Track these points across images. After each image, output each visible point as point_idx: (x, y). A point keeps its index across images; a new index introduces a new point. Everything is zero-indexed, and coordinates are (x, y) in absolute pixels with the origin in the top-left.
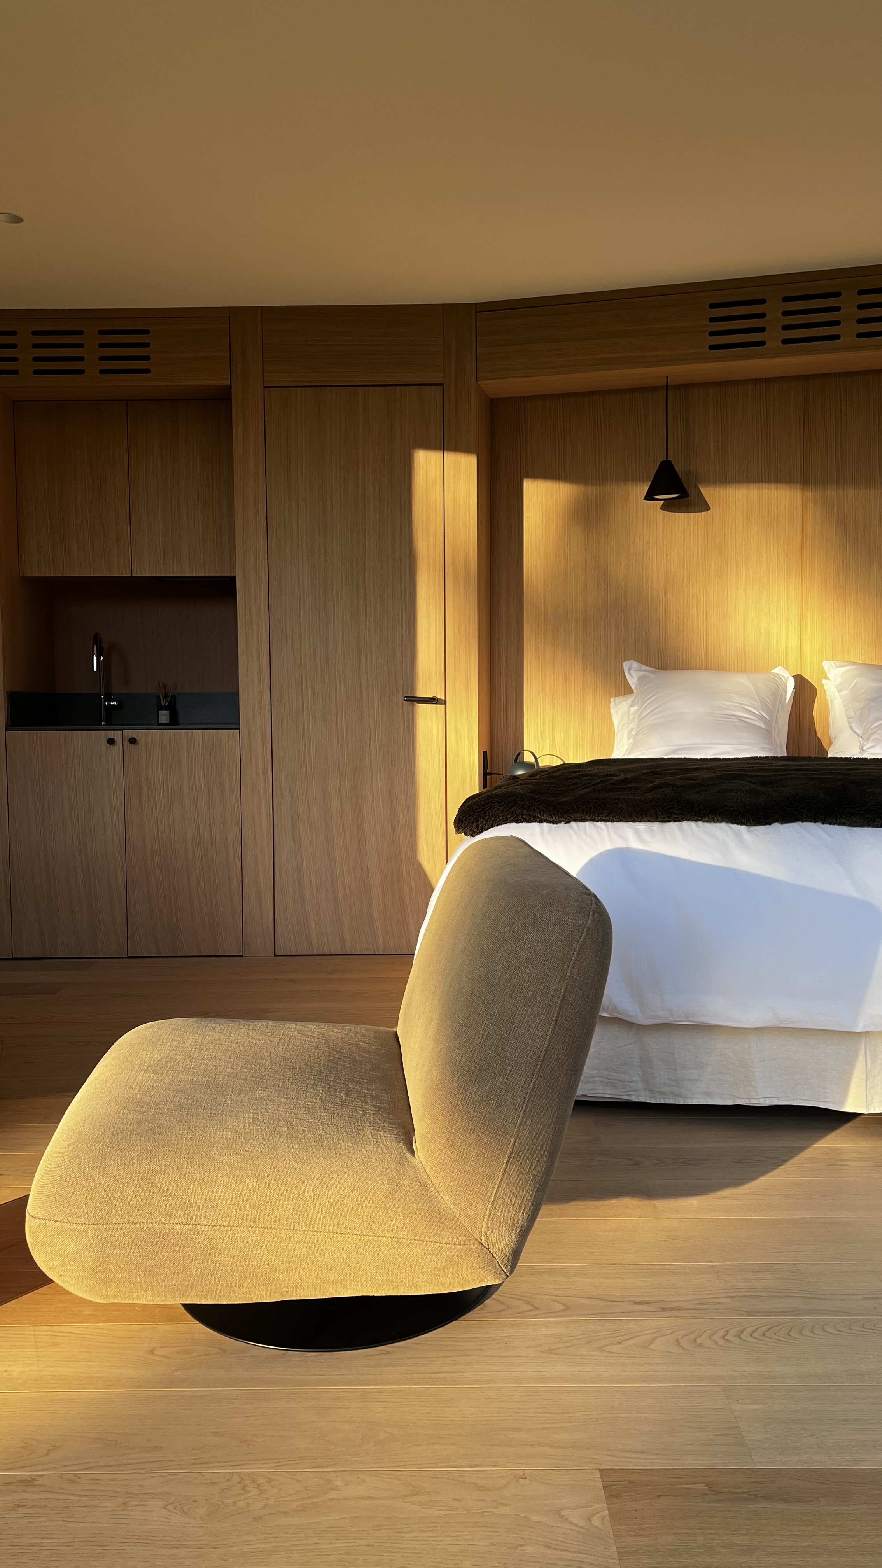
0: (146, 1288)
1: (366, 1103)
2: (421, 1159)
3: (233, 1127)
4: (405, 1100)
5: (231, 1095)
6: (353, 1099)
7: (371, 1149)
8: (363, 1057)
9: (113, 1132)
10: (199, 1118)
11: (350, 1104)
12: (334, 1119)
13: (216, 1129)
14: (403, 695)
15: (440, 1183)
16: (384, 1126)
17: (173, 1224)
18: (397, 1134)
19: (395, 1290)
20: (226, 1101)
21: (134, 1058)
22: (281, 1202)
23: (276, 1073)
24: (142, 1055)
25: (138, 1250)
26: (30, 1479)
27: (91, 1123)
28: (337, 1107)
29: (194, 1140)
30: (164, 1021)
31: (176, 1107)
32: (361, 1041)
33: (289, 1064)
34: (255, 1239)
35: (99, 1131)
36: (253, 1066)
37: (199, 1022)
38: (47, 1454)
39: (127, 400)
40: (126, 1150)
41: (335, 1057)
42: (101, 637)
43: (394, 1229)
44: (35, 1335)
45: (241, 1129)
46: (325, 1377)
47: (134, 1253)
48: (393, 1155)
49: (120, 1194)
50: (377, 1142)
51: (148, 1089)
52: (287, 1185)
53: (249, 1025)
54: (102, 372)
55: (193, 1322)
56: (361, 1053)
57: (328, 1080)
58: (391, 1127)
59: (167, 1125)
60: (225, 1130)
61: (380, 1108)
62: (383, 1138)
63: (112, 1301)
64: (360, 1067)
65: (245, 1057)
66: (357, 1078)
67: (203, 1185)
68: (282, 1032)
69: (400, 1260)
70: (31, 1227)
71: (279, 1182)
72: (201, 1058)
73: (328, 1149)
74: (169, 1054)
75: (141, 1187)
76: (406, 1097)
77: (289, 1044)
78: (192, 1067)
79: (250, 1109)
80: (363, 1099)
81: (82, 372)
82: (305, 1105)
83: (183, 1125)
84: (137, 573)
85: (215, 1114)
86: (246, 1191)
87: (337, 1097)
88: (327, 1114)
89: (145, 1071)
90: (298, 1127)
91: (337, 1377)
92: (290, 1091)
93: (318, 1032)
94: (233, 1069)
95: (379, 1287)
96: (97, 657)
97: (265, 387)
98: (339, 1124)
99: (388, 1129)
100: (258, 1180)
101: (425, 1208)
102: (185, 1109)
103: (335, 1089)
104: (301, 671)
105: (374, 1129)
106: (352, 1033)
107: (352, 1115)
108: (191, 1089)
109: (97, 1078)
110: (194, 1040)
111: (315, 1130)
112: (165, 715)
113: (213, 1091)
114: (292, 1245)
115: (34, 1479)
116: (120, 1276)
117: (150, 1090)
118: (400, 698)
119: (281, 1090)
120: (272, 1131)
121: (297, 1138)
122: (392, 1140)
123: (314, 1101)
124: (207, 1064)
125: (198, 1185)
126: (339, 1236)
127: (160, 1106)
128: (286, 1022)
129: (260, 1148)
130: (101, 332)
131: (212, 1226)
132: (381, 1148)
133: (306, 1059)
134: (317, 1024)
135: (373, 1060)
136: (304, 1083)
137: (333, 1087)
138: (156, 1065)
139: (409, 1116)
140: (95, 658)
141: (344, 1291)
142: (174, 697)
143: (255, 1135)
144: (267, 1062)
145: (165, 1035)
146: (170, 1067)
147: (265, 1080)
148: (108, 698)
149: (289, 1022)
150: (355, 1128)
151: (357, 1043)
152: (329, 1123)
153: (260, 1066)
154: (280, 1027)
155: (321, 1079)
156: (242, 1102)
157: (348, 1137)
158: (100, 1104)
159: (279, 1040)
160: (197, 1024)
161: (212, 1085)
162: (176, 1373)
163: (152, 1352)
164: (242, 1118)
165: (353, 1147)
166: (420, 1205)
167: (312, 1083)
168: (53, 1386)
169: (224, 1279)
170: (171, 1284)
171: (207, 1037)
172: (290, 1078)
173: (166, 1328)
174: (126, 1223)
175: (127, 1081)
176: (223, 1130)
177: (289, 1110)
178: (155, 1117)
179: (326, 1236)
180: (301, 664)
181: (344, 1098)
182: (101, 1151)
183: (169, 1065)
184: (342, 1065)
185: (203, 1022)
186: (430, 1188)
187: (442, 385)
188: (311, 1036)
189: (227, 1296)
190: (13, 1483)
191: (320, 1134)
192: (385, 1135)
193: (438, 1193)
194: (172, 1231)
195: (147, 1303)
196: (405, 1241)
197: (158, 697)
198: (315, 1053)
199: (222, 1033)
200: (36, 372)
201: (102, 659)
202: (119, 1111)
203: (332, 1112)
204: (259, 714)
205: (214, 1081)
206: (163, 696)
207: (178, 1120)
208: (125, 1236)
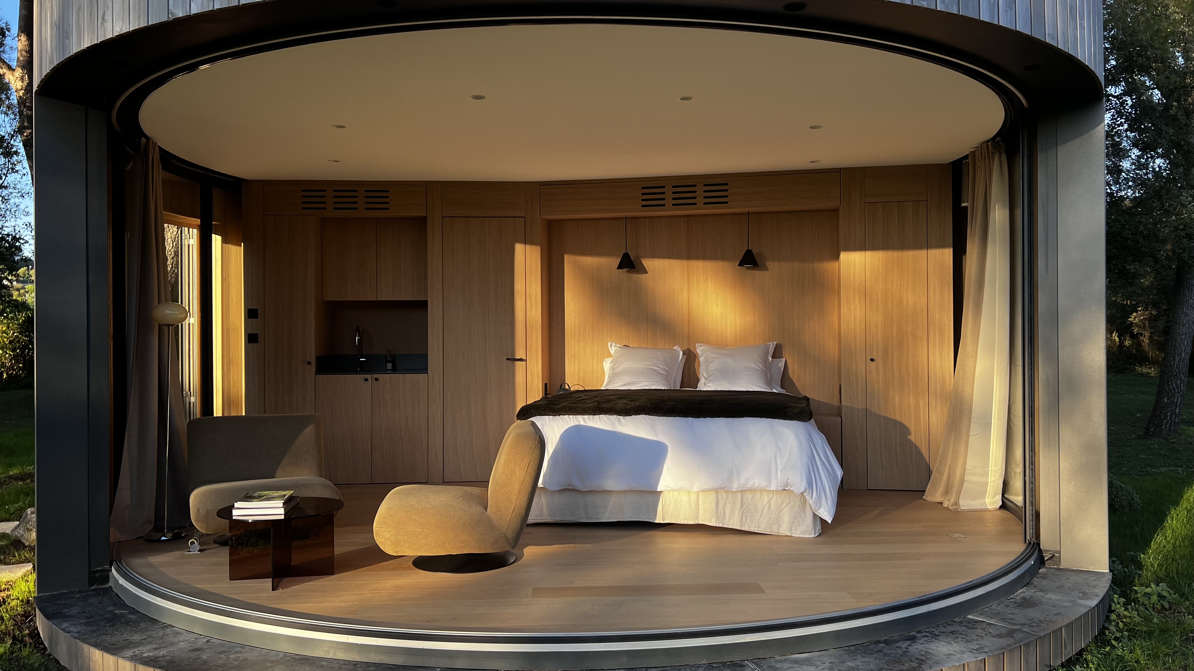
0: (408, 548)
2: (489, 512)
6: (470, 501)
7: (474, 510)
8: (476, 493)
9: (398, 506)
14: (509, 357)
15: (493, 517)
16: (479, 506)
17: (417, 529)
18: (483, 507)
22: (448, 523)
25: (407, 536)
34: (440, 533)
35: (394, 506)
39: (376, 219)
40: (403, 510)
41: (466, 493)
42: (360, 328)
43: (480, 531)
47: (405, 537)
49: (402, 521)
54: (366, 209)
57: (463, 497)
59: (414, 504)
61: (478, 503)
64: (474, 495)
66: (472, 497)
69: (481, 540)
71: (447, 517)
73: (462, 510)
75: (408, 519)
80: (474, 501)
81: (357, 209)
84: (379, 299)
86: (438, 520)
87: (465, 500)
95: (475, 549)
97: (443, 217)
98: (465, 505)
100: (441, 517)
104: (458, 346)
105: (476, 506)
112: (390, 366)
114: (451, 535)
116: (401, 544)
118: (508, 359)
121: (453, 507)
126: (464, 532)
130: (366, 191)
131: (428, 529)
132: (477, 510)
135: (479, 494)
140: (357, 338)
141: (466, 550)
142: (392, 356)
148: (361, 356)
150: (470, 506)
151: (474, 491)
155: (461, 497)
165: (469, 509)
166: (488, 524)
167: (458, 497)
169: (431, 546)
170: (415, 547)
174: (403, 529)
179: (460, 532)
180: (458, 343)
181: (467, 500)
182: (396, 510)
187: (525, 217)
191: (460, 507)
193: (493, 520)
194: (417, 531)
196: (483, 534)
197: (386, 355)
200: (335, 209)
201: (360, 338)
203: (463, 503)
204: (437, 365)
206: (388, 355)
208: (403, 532)
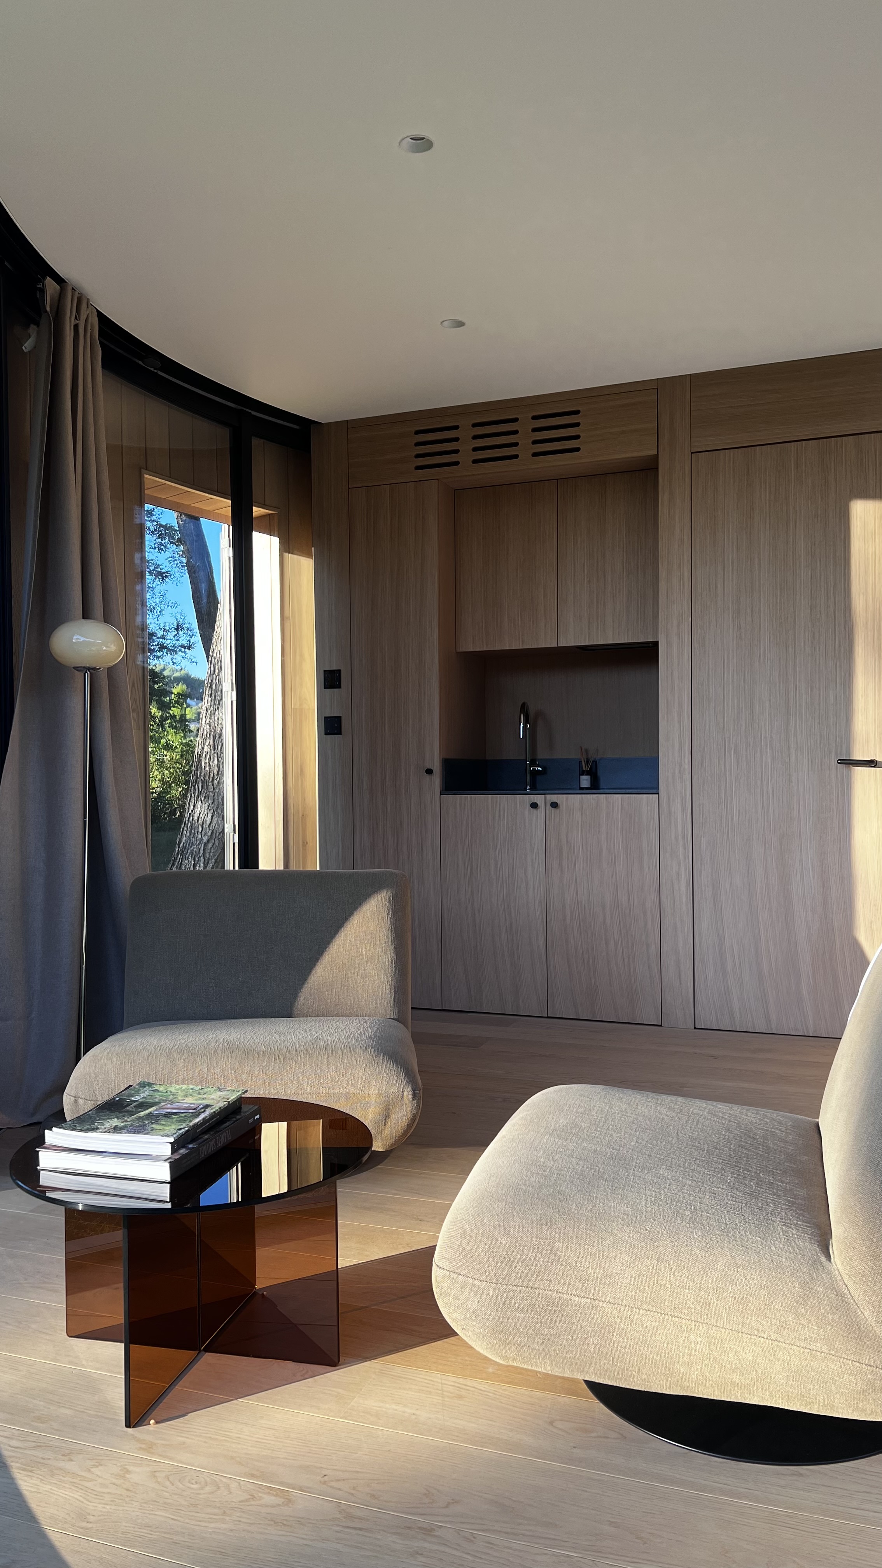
0: (544, 1357)
1: (779, 1196)
2: (838, 1266)
3: (634, 1203)
4: (823, 1198)
5: (634, 1170)
6: (764, 1190)
7: (781, 1246)
8: (778, 1146)
9: (515, 1192)
10: (600, 1189)
11: (760, 1195)
12: (741, 1208)
13: (617, 1204)
14: (837, 757)
15: (859, 1296)
16: (797, 1223)
17: (571, 1295)
18: (812, 1234)
19: (808, 1407)
20: (628, 1175)
21: (541, 1120)
22: (682, 1290)
23: (682, 1153)
24: (549, 1118)
25: (536, 1316)
26: (429, 1528)
27: (496, 1181)
28: (746, 1196)
29: (594, 1212)
30: (572, 1085)
31: (578, 1175)
32: (777, 1128)
33: (697, 1144)
34: (654, 1324)
35: (502, 1190)
36: (659, 1142)
37: (607, 1090)
38: (447, 1507)
39: (557, 479)
40: (527, 1213)
41: (747, 1143)
42: (528, 706)
43: (806, 1339)
44: (442, 1384)
45: (642, 1207)
46: (730, 1487)
47: (532, 1318)
48: (806, 1257)
49: (520, 1257)
50: (788, 1240)
51: (552, 1153)
52: (689, 1272)
53: (658, 1099)
54: (535, 455)
55: (592, 1399)
56: (776, 1142)
57: (738, 1166)
58: (805, 1226)
59: (568, 1193)
60: (625, 1205)
61: (793, 1203)
62: (796, 1236)
63: (511, 1363)
64: (774, 1157)
65: (651, 1132)
66: (769, 1168)
67: (602, 1259)
68: (691, 1110)
69: (813, 1374)
70: (436, 1277)
71: (680, 1268)
72: (606, 1128)
73: (733, 1241)
74: (575, 1119)
75: (540, 1252)
76: (824, 1195)
77: (697, 1124)
78: (596, 1136)
79: (652, 1187)
80: (775, 1191)
81: (516, 457)
82: (710, 1190)
83: (584, 1195)
84: (562, 644)
85: (616, 1187)
86: (645, 1272)
87: (746, 1185)
88: (734, 1203)
89: (550, 1134)
90: (702, 1212)
91: (743, 1490)
92: (697, 1174)
93: (730, 1114)
94: (638, 1143)
95: (789, 1400)
96: (524, 725)
97: (692, 453)
98: (747, 1215)
99: (801, 1227)
100: (658, 1262)
101: (842, 1320)
102: (586, 1179)
103: (745, 1177)
104: (725, 735)
105: (785, 1225)
106: (768, 1119)
107: (762, 1207)
108: (594, 1159)
109: (504, 1137)
110: (600, 1109)
111: (720, 1218)
112: (587, 780)
113: (616, 1163)
114: (693, 1337)
115: (434, 1529)
116: (519, 1340)
117: (553, 1154)
118: (834, 762)
119: (686, 1171)
120: (674, 1213)
121: (701, 1223)
122: (806, 1240)
123: (721, 1186)
124: (612, 1135)
125: (596, 1258)
126: (745, 1336)
127: (562, 1172)
128: (696, 1100)
129: (661, 1229)
130: (535, 418)
131: (610, 1303)
132: (793, 1247)
133: (715, 1141)
134: (730, 1105)
135: (790, 1151)
136: (711, 1167)
137: (742, 1174)
138: (561, 1130)
139: (827, 1216)
140: (522, 725)
141: (750, 1397)
142: (595, 762)
143: (656, 1215)
144: (674, 1140)
145: (572, 1100)
146: (575, 1134)
147: (670, 1159)
148: (533, 763)
149: (699, 1100)
150: (765, 1222)
151: (773, 1130)
152: (737, 1212)
153: (666, 1143)
154: (689, 1104)
155: (730, 1164)
156: (644, 1178)
157: (756, 1230)
158: (505, 1162)
159: (688, 1118)
160: (605, 1093)
161: (616, 1157)
162: (575, 1451)
163: (551, 1423)
164: (644, 1196)
165: (761, 1242)
166: (836, 1317)
167: (720, 1167)
168: (456, 1438)
169: (622, 1361)
170: (569, 1356)
171: (614, 1107)
172: (696, 1159)
173: (565, 1400)
174: (525, 1287)
175: (532, 1143)
176: (624, 1205)
177: (693, 1193)
178: (557, 1183)
179: (729, 1333)
180: (724, 727)
181: (754, 1188)
182: (503, 1211)
183: (574, 1131)
184: (754, 1152)
185: (610, 1091)
186: (848, 1299)
188: (722, 1117)
189: (625, 1379)
190: (414, 1528)
191: (726, 1224)
192: (798, 1234)
193: (858, 1306)
194: (570, 1302)
195: (545, 1372)
196: (819, 1354)
197: (580, 762)
198: (725, 1136)
199: (629, 1104)
200: (475, 461)
201: (528, 726)
202: (523, 1172)
203: (740, 1201)
204: (679, 779)
205: (618, 1153)
206: (585, 761)
207: (579, 1188)
208: (524, 1300)
